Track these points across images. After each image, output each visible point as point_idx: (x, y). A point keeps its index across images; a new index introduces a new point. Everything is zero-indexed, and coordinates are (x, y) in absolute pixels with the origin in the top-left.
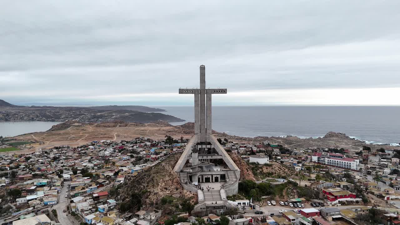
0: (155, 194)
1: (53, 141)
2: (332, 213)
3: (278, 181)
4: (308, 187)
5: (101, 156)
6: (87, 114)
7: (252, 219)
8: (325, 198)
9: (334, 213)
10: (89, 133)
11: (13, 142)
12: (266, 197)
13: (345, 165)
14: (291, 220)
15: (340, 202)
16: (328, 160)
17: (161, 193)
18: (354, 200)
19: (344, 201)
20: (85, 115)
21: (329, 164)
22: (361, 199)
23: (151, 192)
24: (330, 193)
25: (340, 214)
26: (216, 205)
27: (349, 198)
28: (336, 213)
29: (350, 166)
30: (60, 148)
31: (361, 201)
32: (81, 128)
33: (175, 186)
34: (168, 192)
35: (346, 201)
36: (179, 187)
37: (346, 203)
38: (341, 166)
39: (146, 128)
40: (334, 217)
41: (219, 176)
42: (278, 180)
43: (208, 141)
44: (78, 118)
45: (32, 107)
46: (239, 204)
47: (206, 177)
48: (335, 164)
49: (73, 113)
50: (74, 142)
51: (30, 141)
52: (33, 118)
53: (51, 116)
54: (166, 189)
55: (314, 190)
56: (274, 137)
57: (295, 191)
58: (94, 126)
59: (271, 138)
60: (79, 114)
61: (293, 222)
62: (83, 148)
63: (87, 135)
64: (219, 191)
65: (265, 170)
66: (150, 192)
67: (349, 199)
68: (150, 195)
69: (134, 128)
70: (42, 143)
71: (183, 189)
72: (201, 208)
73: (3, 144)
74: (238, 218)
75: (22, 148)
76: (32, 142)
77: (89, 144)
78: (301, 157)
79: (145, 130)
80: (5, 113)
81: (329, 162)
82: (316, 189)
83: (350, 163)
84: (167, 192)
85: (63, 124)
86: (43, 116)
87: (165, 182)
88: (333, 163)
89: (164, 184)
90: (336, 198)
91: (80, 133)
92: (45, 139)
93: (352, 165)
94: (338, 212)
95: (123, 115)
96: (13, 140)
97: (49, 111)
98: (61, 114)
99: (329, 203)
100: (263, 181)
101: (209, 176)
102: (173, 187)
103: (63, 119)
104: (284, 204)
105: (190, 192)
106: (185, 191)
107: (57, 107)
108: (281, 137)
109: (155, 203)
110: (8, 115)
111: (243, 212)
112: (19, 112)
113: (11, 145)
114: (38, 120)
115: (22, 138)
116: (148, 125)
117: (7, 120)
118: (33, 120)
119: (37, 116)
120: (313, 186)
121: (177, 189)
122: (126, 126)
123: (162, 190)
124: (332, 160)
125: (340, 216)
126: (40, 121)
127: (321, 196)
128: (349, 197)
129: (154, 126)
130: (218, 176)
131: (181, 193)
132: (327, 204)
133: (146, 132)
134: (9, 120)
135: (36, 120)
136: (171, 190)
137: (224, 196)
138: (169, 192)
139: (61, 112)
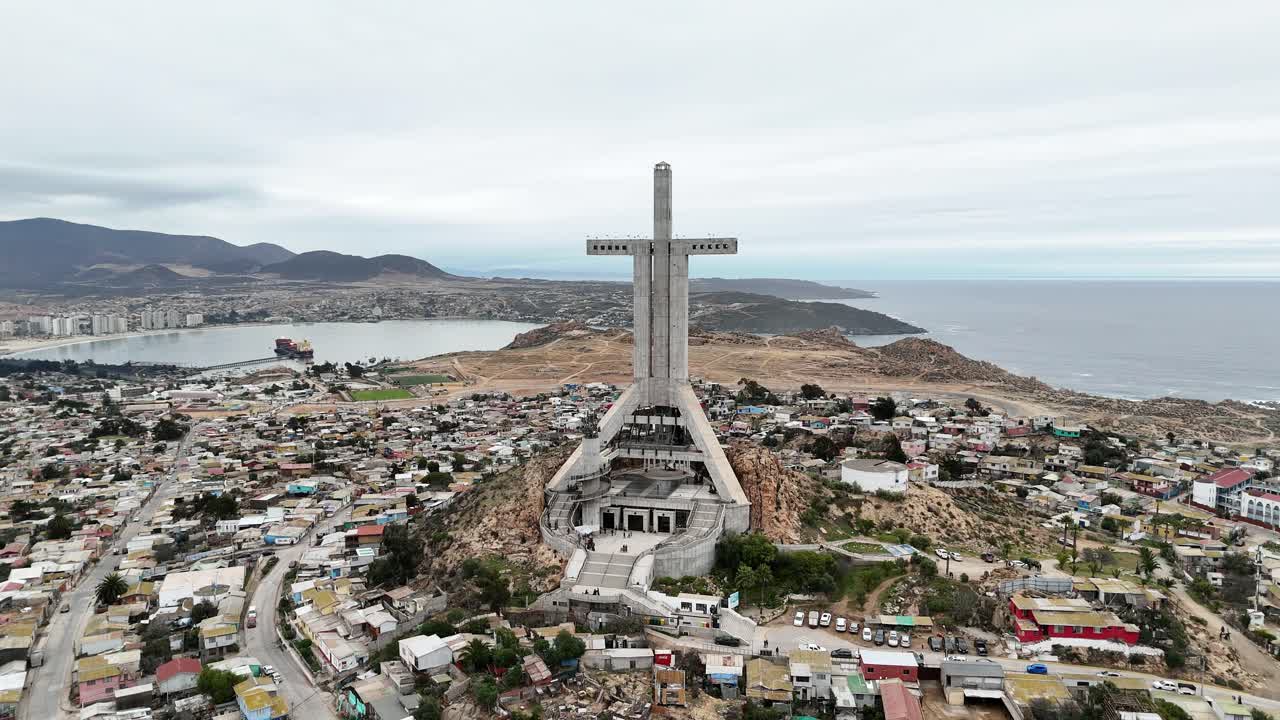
0: (460, 546)
1: (499, 378)
2: (969, 680)
3: (885, 551)
4: (973, 583)
5: (557, 429)
6: (625, 303)
7: (669, 656)
8: (1007, 629)
9: (979, 681)
10: (595, 359)
11: (407, 374)
12: (807, 597)
14: (795, 679)
15: (1056, 649)
17: (476, 546)
18: (1127, 650)
19: (1077, 649)
20: (620, 305)
22: (1160, 652)
23: (452, 541)
24: (1028, 615)
25: (1001, 688)
26: (594, 599)
27: (1105, 642)
28: (988, 681)
30: (485, 397)
31: (1158, 659)
32: (578, 345)
33: (519, 531)
34: (497, 545)
35: (1090, 649)
36: (529, 534)
37: (1085, 656)
39: (761, 351)
40: (970, 693)
41: (672, 516)
42: (890, 550)
43: (672, 404)
44: (599, 313)
45: (496, 280)
46: (684, 605)
47: (631, 512)
49: (592, 299)
50: (549, 383)
51: (445, 375)
52: (490, 312)
53: (534, 308)
54: (495, 535)
55: (985, 595)
56: (1235, 404)
57: (916, 592)
58: (615, 341)
59: (1221, 404)
60: (607, 304)
61: (800, 684)
62: (534, 403)
63: (590, 365)
64: (636, 560)
65: (868, 512)
66: (451, 539)
67: (1103, 645)
68: (448, 548)
69: (726, 349)
70: (472, 382)
71: (540, 539)
72: (555, 603)
73: (382, 380)
74: (633, 647)
75: (419, 394)
76: (449, 377)
77: (554, 392)
78: (1151, 483)
79: (757, 359)
80: (425, 297)
81: (1255, 507)
82: (991, 594)
84: (495, 546)
85: (543, 331)
86: (516, 307)
87: (500, 516)
88: (1268, 515)
89: (494, 521)
90: (1046, 632)
91: (571, 359)
92: (482, 372)
94: (997, 682)
95: (723, 307)
96: (407, 369)
97: (531, 292)
98: (559, 302)
99: (1013, 646)
100: (822, 547)
101: (639, 512)
102: (513, 533)
103: (561, 316)
105: (555, 552)
106: (542, 548)
107: (556, 282)
109: (449, 570)
110: (432, 302)
111: (676, 632)
112: (460, 294)
113: (396, 383)
114: (502, 319)
115: (428, 366)
116: (773, 343)
117: (428, 315)
118: (489, 316)
119: (502, 306)
120: (987, 584)
121: (524, 541)
122: (703, 343)
123: (482, 538)
125: (997, 694)
126: (507, 320)
127: (997, 619)
128: (1104, 638)
129: (791, 346)
130: (667, 514)
131: (530, 551)
132: (1005, 646)
133: (756, 363)
134: (434, 316)
135: (496, 316)
136: (506, 541)
137: (642, 573)
138: (501, 546)
139: (561, 296)
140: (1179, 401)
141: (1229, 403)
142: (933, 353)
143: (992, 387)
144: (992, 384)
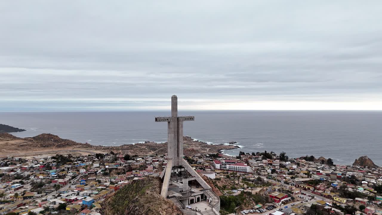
2: (289, 213)
4: (258, 194)
8: (273, 201)
13: (242, 170)
15: (283, 203)
16: (229, 167)
19: (284, 201)
21: (230, 169)
22: (290, 198)
24: (275, 197)
27: (286, 198)
29: (246, 170)
38: (239, 170)
41: (200, 196)
42: (233, 192)
48: (235, 169)
57: (251, 199)
64: (212, 210)
65: (219, 184)
78: (208, 166)
81: (230, 168)
82: (264, 195)
83: (246, 168)
88: (233, 169)
90: (280, 199)
93: (247, 169)
94: (292, 211)
99: (277, 204)
101: (193, 198)
104: (253, 212)
108: (139, 143)
120: (261, 193)
124: (232, 166)
127: (270, 200)
130: (198, 196)
140: (127, 145)
141: (138, 144)
142: (52, 138)
143: (80, 147)
144: (79, 146)
